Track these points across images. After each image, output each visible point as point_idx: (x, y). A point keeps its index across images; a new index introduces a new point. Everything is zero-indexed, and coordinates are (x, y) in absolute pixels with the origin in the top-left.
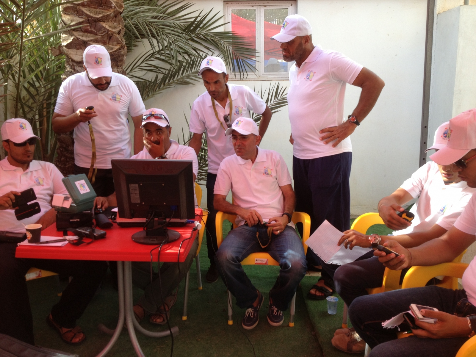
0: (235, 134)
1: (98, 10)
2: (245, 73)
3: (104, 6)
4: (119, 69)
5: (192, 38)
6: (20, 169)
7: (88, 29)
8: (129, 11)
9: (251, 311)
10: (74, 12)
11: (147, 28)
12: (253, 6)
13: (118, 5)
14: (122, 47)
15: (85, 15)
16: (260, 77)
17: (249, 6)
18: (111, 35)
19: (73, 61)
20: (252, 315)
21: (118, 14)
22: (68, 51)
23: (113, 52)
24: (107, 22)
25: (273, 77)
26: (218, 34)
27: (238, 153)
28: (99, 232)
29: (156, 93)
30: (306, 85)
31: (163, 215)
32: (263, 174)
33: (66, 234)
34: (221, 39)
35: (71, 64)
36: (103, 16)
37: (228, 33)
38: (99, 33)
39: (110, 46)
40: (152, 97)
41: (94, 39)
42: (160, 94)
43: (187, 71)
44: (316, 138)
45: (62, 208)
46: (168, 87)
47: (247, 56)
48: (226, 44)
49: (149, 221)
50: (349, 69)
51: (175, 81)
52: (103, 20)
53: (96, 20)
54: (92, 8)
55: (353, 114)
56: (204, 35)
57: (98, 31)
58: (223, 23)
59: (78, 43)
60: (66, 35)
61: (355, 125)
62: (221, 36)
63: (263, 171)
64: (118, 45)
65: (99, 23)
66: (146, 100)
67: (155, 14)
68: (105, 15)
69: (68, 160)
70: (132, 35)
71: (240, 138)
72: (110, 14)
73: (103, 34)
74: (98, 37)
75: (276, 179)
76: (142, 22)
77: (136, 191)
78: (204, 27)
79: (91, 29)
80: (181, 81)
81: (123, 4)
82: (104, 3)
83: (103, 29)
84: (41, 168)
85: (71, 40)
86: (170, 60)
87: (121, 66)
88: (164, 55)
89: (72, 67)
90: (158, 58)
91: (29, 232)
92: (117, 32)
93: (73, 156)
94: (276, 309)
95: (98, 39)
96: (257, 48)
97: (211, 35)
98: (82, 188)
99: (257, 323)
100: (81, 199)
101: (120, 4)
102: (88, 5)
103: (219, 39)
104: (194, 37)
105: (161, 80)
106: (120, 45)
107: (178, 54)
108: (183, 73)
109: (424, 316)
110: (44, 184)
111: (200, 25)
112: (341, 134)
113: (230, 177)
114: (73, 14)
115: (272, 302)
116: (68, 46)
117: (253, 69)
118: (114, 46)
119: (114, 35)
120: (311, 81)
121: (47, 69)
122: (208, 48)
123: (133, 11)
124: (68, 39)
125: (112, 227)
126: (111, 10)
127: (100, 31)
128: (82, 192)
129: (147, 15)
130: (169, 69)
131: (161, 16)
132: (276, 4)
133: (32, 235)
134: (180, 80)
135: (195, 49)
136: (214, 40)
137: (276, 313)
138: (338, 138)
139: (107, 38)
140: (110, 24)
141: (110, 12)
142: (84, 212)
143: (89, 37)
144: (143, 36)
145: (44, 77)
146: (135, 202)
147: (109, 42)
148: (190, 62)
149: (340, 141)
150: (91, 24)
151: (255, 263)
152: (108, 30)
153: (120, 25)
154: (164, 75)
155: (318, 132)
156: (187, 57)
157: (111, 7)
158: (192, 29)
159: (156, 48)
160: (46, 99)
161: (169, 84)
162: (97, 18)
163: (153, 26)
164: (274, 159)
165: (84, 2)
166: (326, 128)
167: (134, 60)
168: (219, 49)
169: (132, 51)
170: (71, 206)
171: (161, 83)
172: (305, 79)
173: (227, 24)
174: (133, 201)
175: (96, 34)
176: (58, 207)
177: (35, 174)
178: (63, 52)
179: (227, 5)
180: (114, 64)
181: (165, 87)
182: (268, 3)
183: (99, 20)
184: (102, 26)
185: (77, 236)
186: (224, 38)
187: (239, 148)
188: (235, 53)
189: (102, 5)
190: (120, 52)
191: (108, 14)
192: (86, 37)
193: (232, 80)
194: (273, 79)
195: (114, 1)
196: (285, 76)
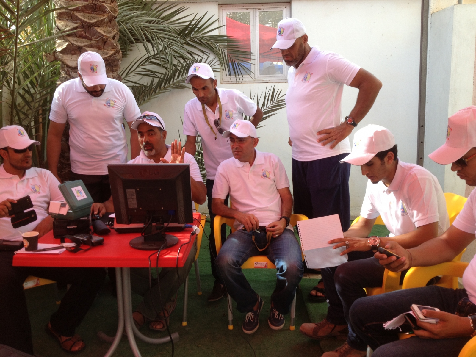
0: (232, 137)
1: (92, 15)
2: (241, 76)
3: (98, 11)
4: (114, 74)
5: (187, 41)
6: (17, 177)
7: (82, 34)
8: (124, 16)
9: (251, 315)
10: (69, 18)
11: (142, 32)
12: (247, 9)
13: (113, 10)
14: (117, 52)
15: (79, 20)
16: (256, 80)
17: (244, 9)
18: (106, 40)
19: (68, 66)
20: (252, 319)
21: (112, 19)
22: (63, 57)
23: (108, 57)
24: (102, 27)
25: (268, 79)
26: (213, 37)
27: (236, 156)
28: (96, 238)
29: (151, 98)
30: (304, 87)
31: (161, 220)
32: (262, 176)
33: (63, 241)
34: (216, 42)
35: (66, 70)
36: (98, 21)
37: (223, 36)
38: (94, 38)
39: (105, 51)
40: (148, 102)
41: (89, 44)
42: (156, 99)
43: (183, 75)
44: (314, 141)
45: (59, 215)
46: (164, 91)
47: (242, 59)
48: (220, 47)
49: (147, 226)
50: (346, 70)
51: (171, 85)
52: (97, 25)
53: (90, 25)
54: (86, 13)
55: (350, 116)
56: (199, 39)
57: (93, 36)
58: (217, 26)
59: (72, 48)
60: (61, 41)
61: (352, 126)
62: (215, 39)
63: (261, 174)
64: (113, 50)
65: (94, 28)
66: (142, 104)
67: (149, 19)
68: (99, 20)
69: (65, 166)
70: (127, 40)
71: (237, 141)
72: (105, 19)
73: (97, 39)
74: (93, 42)
75: (274, 181)
76: (137, 26)
77: (133, 196)
78: (199, 31)
79: (85, 33)
80: (176, 85)
81: (117, 9)
82: (98, 8)
83: (97, 34)
84: (37, 175)
85: (66, 46)
86: (165, 64)
87: (116, 71)
88: (159, 59)
89: (67, 72)
90: (153, 62)
91: (26, 240)
92: (112, 37)
93: (69, 163)
94: (277, 313)
95: (93, 44)
96: (252, 51)
97: (206, 39)
98: (79, 194)
99: (258, 327)
100: (78, 205)
101: (115, 9)
102: (83, 10)
103: (214, 42)
104: (189, 40)
105: (156, 84)
106: (115, 50)
107: (173, 58)
108: (178, 77)
109: (425, 317)
110: (41, 191)
111: (195, 29)
112: (338, 135)
113: (228, 181)
114: (67, 20)
115: (273, 306)
116: (62, 52)
117: (248, 71)
118: (109, 51)
119: (109, 39)
120: (308, 82)
121: (42, 74)
122: (203, 52)
123: (127, 15)
124: (62, 45)
125: (109, 233)
126: (105, 15)
127: (94, 36)
128: (79, 198)
129: (141, 19)
130: (164, 73)
131: (156, 21)
132: (271, 7)
133: (29, 243)
135: (190, 53)
136: (209, 44)
137: (277, 317)
138: (336, 139)
139: (102, 43)
140: (105, 29)
141: (105, 17)
142: (81, 218)
143: (83, 43)
144: (138, 41)
145: (39, 83)
146: (132, 208)
147: (103, 47)
148: (186, 65)
149: (337, 143)
150: (86, 29)
151: (255, 267)
152: (103, 35)
153: (115, 30)
154: (159, 80)
155: (315, 133)
156: (182, 61)
157: (105, 12)
158: (187, 33)
159: (151, 52)
160: (41, 105)
161: (165, 89)
162: (92, 23)
163: (148, 30)
164: (272, 162)
165: (78, 7)
166: (324, 130)
167: (129, 65)
168: (214, 53)
169: (128, 56)
170: (68, 213)
171: (157, 87)
172: (302, 80)
173: (222, 27)
174: (130, 207)
175: (91, 39)
176: (55, 215)
177: (31, 181)
178: (57, 58)
179: (222, 8)
180: (109, 69)
181: (160, 91)
182: (262, 5)
183: (93, 25)
184: (97, 31)
185: (74, 243)
186: (219, 41)
187: (236, 151)
188: (230, 56)
189: (97, 10)
190: (116, 57)
191: (102, 19)
192: (81, 42)
193: (228, 83)
194: (269, 81)
195: (108, 6)
196: (281, 79)
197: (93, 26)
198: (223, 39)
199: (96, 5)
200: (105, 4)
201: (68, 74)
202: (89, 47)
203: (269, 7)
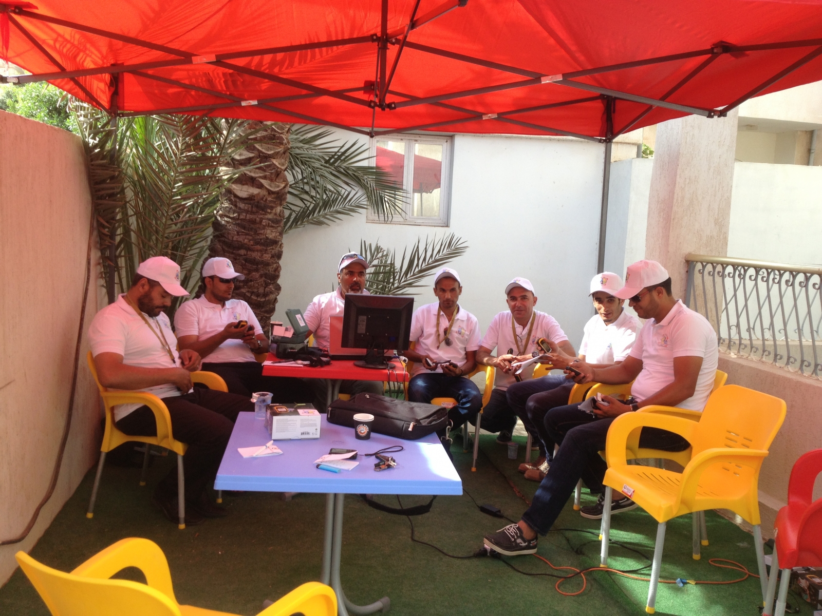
1: (269, 146)
3: (276, 142)
10: (244, 146)
12: (402, 140)
13: (288, 141)
15: (256, 150)
16: (408, 221)
17: (398, 138)
18: (279, 173)
19: (236, 196)
22: (230, 186)
23: (280, 190)
24: (277, 159)
25: (422, 221)
26: (360, 168)
34: (364, 175)
35: (233, 200)
36: (275, 153)
37: (372, 168)
38: (268, 170)
39: (277, 183)
41: (264, 176)
43: (325, 209)
47: (393, 196)
48: (370, 180)
49: (370, 351)
51: (310, 220)
52: (274, 157)
53: (267, 156)
54: (264, 143)
56: (345, 169)
58: (367, 157)
59: (245, 178)
60: (228, 169)
62: (364, 171)
64: (284, 183)
65: (270, 160)
68: (276, 151)
72: (281, 151)
73: (272, 171)
77: (363, 322)
78: (347, 160)
79: (260, 164)
80: (315, 221)
82: (276, 139)
83: (273, 166)
85: (238, 176)
92: (284, 169)
95: (267, 175)
96: (404, 187)
97: (353, 170)
100: (301, 330)
102: (261, 140)
103: (362, 174)
104: (333, 170)
107: (312, 189)
108: (319, 211)
111: (342, 157)
114: (243, 149)
116: (231, 181)
117: (400, 211)
118: (280, 184)
119: (282, 172)
122: (347, 184)
126: (281, 146)
127: (269, 167)
128: (301, 325)
132: (429, 139)
136: (356, 175)
139: (275, 175)
140: (279, 160)
141: (280, 149)
143: (257, 174)
146: (360, 333)
147: (276, 180)
150: (262, 160)
152: (278, 167)
153: (286, 162)
157: (282, 144)
162: (269, 154)
165: (256, 138)
168: (361, 185)
170: (291, 336)
171: (293, 222)
173: (371, 158)
174: (359, 331)
175: (265, 171)
176: (278, 337)
182: (420, 136)
184: (273, 163)
185: (307, 361)
186: (367, 174)
191: (278, 150)
192: (255, 173)
193: (373, 222)
194: (422, 224)
196: (437, 222)
197: (270, 157)
198: (372, 171)
199: (274, 135)
201: (234, 204)
202: (262, 179)
203: (427, 139)
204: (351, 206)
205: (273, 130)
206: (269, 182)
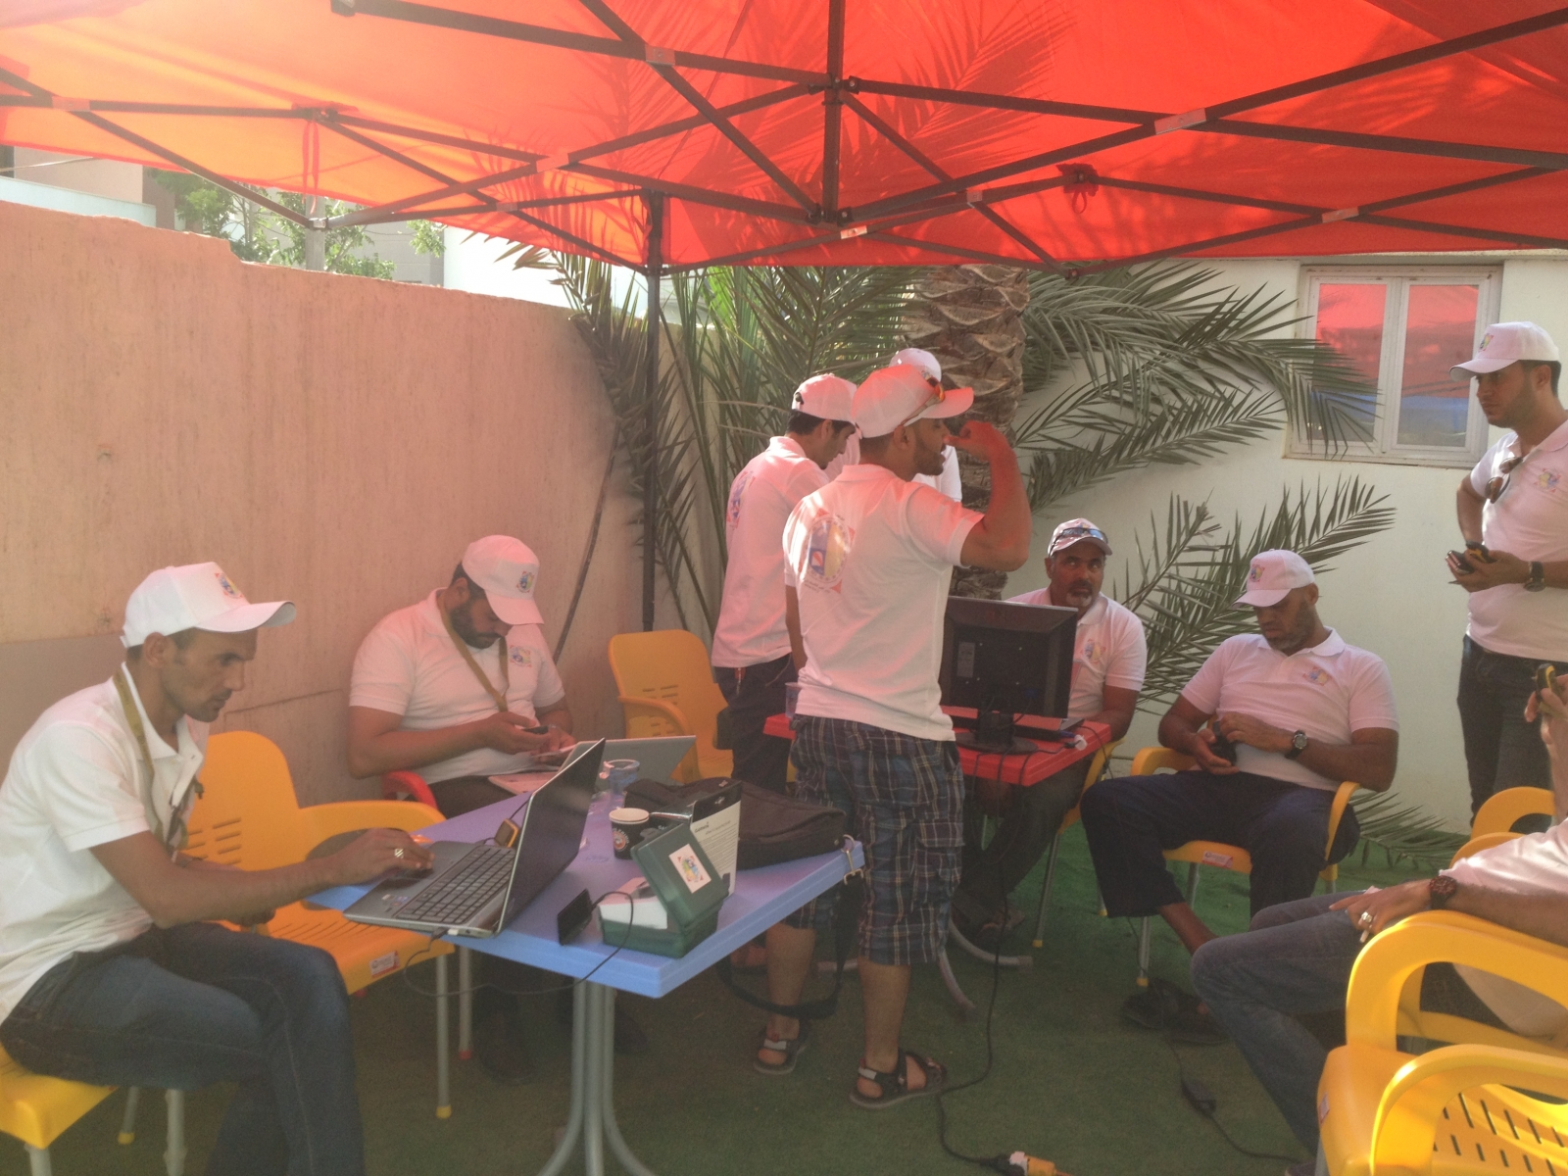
1: (972, 310)
2: (1340, 443)
3: (986, 301)
5: (1207, 352)
7: (948, 347)
12: (1379, 278)
13: (1017, 297)
14: (1013, 384)
15: (944, 319)
16: (1385, 455)
17: (1369, 279)
18: (992, 360)
21: (1012, 317)
23: (992, 393)
24: (987, 333)
25: (1422, 456)
26: (1277, 345)
29: (1096, 479)
31: (1010, 706)
34: (1281, 357)
36: (980, 323)
37: (1304, 342)
38: (969, 355)
39: (988, 380)
40: (1083, 489)
41: (957, 367)
42: (1107, 483)
46: (1130, 466)
48: (1293, 368)
51: (1147, 453)
52: (977, 331)
53: (965, 330)
54: (961, 306)
56: (1239, 347)
58: (1294, 318)
62: (1283, 349)
64: (1005, 379)
65: (971, 336)
67: (1111, 304)
68: (984, 319)
70: (1050, 349)
72: (996, 317)
73: (975, 358)
74: (965, 363)
77: (969, 655)
78: (1240, 328)
80: (1162, 455)
82: (987, 296)
83: (977, 347)
88: (1130, 390)
92: (1006, 353)
95: (965, 366)
96: (1381, 383)
97: (1256, 348)
101: (1021, 296)
102: (954, 300)
103: (1276, 356)
104: (1211, 349)
105: (1110, 448)
108: (1168, 435)
111: (1229, 323)
114: (922, 317)
118: (995, 381)
119: (999, 358)
126: (998, 309)
129: (1094, 305)
130: (1133, 422)
134: (1160, 452)
135: (1211, 380)
136: (1263, 359)
139: (984, 366)
140: (993, 337)
141: (997, 314)
144: (1072, 349)
146: (964, 677)
147: (985, 374)
150: (955, 337)
152: (988, 351)
153: (1015, 339)
154: (1120, 438)
157: (999, 304)
158: (1209, 331)
159: (1102, 377)
161: (1131, 460)
162: (969, 327)
163: (1102, 330)
165: (946, 295)
168: (1272, 381)
171: (1110, 455)
173: (1305, 320)
174: (960, 674)
175: (961, 357)
179: (1310, 273)
181: (1121, 466)
182: (1422, 270)
183: (971, 329)
184: (976, 341)
186: (1291, 355)
188: (1317, 391)
189: (983, 300)
190: (1007, 393)
191: (990, 317)
193: (1308, 456)
194: (1422, 463)
195: (1007, 292)
197: (969, 332)
198: (1304, 349)
199: (981, 289)
200: (1000, 289)
202: (956, 373)
203: (1438, 274)
204: (1237, 422)
205: (978, 278)
206: (970, 378)
